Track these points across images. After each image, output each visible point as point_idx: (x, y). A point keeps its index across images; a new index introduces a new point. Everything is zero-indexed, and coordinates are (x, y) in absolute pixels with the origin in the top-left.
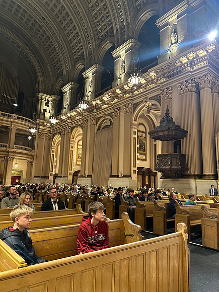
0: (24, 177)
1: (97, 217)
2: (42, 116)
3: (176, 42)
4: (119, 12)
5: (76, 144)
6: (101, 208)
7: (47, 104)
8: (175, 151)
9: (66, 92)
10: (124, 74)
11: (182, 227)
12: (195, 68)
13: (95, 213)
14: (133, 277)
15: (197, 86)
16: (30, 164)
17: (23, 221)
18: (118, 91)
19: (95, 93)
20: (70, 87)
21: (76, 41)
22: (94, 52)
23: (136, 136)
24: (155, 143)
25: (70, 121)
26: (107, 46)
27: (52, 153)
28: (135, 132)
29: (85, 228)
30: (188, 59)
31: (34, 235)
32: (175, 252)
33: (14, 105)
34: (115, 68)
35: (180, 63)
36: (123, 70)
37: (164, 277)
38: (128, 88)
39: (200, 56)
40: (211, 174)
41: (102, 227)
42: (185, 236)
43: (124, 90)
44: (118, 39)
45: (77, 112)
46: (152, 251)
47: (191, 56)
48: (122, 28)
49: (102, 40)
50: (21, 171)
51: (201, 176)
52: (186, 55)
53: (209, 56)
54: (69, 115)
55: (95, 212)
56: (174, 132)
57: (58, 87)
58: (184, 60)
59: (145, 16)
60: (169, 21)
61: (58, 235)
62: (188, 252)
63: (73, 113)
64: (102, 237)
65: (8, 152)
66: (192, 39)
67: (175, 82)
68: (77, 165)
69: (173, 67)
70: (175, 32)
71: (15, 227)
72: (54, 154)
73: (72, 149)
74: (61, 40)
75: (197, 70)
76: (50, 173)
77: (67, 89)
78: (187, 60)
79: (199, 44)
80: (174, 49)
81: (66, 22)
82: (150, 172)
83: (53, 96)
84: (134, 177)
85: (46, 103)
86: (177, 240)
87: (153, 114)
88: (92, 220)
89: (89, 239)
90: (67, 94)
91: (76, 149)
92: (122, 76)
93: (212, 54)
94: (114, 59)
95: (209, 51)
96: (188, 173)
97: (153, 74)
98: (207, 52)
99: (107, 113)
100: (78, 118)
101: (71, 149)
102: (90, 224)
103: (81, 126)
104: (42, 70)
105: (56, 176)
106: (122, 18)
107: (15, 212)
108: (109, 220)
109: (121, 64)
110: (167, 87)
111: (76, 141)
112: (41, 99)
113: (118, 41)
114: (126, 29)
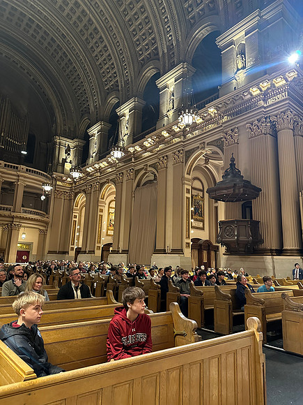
0: (34, 252)
1: (134, 308)
2: (60, 168)
3: (244, 68)
4: (166, 27)
5: (107, 206)
6: (140, 296)
7: (68, 151)
8: (244, 216)
9: (93, 135)
10: (173, 111)
11: (254, 324)
12: (270, 102)
13: (132, 303)
14: (186, 394)
15: (273, 126)
16: (43, 234)
17: (31, 314)
18: (165, 134)
19: (134, 136)
20: (99, 128)
21: (107, 66)
22: (132, 81)
23: (190, 196)
24: (216, 205)
25: (99, 174)
26: (150, 72)
27: (74, 219)
28: (188, 190)
29: (118, 324)
30: (261, 90)
31: (47, 334)
32: (245, 359)
33: (22, 152)
34: (161, 103)
35: (249, 96)
36: (171, 104)
37: (229, 395)
38: (178, 129)
39: (277, 85)
40: (294, 248)
41: (142, 323)
42: (259, 336)
43: (173, 133)
44: (164, 63)
45: (108, 163)
46: (213, 358)
47: (265, 85)
48: (170, 48)
49: (143, 65)
50: (30, 245)
51: (280, 252)
52: (257, 85)
53: (289, 85)
54: (97, 166)
55: (132, 301)
56: (242, 190)
57: (83, 128)
58: (255, 92)
59: (201, 33)
60: (234, 39)
61: (79, 334)
62: (262, 359)
63: (103, 164)
64: (142, 337)
65: (13, 217)
66: (266, 63)
67: (242, 121)
68: (107, 235)
69: (239, 102)
70: (242, 53)
71: (20, 323)
72: (77, 219)
73: (101, 214)
74: (88, 65)
75: (273, 105)
76: (71, 246)
77: (95, 130)
78: (259, 92)
79: (275, 70)
80: (241, 77)
81: (94, 41)
82: (209, 246)
83: (75, 140)
84: (188, 252)
85: (66, 150)
86: (248, 342)
87: (213, 164)
88: (128, 313)
89: (124, 339)
90: (95, 138)
91: (107, 214)
92: (171, 114)
93: (293, 84)
94: (159, 90)
95: (289, 80)
96: (262, 246)
97: (212, 111)
98: (287, 81)
99: (149, 163)
100: (110, 170)
101: (99, 213)
102: (124, 319)
103: (114, 181)
104: (61, 106)
105: (78, 251)
106: (171, 36)
107: (20, 300)
108: (151, 313)
109: (169, 97)
110: (232, 128)
111: (107, 202)
112: (60, 145)
113: (164, 66)
114: (176, 49)
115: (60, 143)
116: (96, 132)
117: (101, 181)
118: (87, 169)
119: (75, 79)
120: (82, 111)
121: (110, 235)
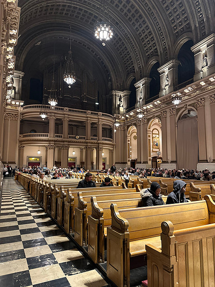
4: (197, 8)
5: (151, 133)
9: (139, 87)
16: (111, 152)
18: (203, 83)
20: (144, 82)
22: (169, 48)
25: (146, 113)
26: (183, 41)
27: (128, 142)
33: (96, 103)
43: (209, 82)
44: (197, 34)
45: (154, 105)
48: (201, 23)
49: (177, 36)
57: (129, 83)
74: (133, 40)
76: (128, 159)
81: (139, 24)
83: (124, 91)
85: (119, 99)
90: (141, 89)
92: (205, 69)
99: (189, 103)
100: (154, 110)
101: (148, 138)
103: (159, 117)
106: (201, 14)
112: (115, 96)
113: (197, 36)
114: (206, 24)
115: (115, 94)
116: (141, 85)
117: (148, 117)
118: (137, 110)
119: (123, 50)
120: (128, 71)
121: (154, 152)
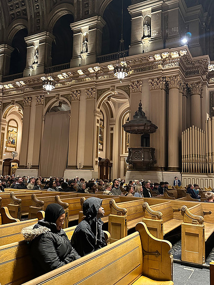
3: (149, 36)
18: (80, 72)
22: (43, 15)
23: (99, 125)
24: (112, 132)
25: (1, 94)
26: (62, 12)
28: (98, 120)
30: (162, 58)
38: (93, 71)
40: (175, 167)
45: (14, 85)
47: (165, 55)
51: (167, 168)
53: (180, 59)
54: (1, 87)
58: (158, 57)
60: (143, 11)
67: (145, 77)
68: (6, 151)
69: (145, 62)
73: (3, 132)
75: (168, 69)
82: (107, 163)
84: (96, 168)
92: (85, 56)
94: (73, 32)
95: (181, 55)
96: (155, 165)
97: (123, 63)
99: (61, 93)
100: (14, 92)
109: (82, 41)
110: (138, 80)
113: (79, 13)
114: (90, 1)
121: (8, 152)
